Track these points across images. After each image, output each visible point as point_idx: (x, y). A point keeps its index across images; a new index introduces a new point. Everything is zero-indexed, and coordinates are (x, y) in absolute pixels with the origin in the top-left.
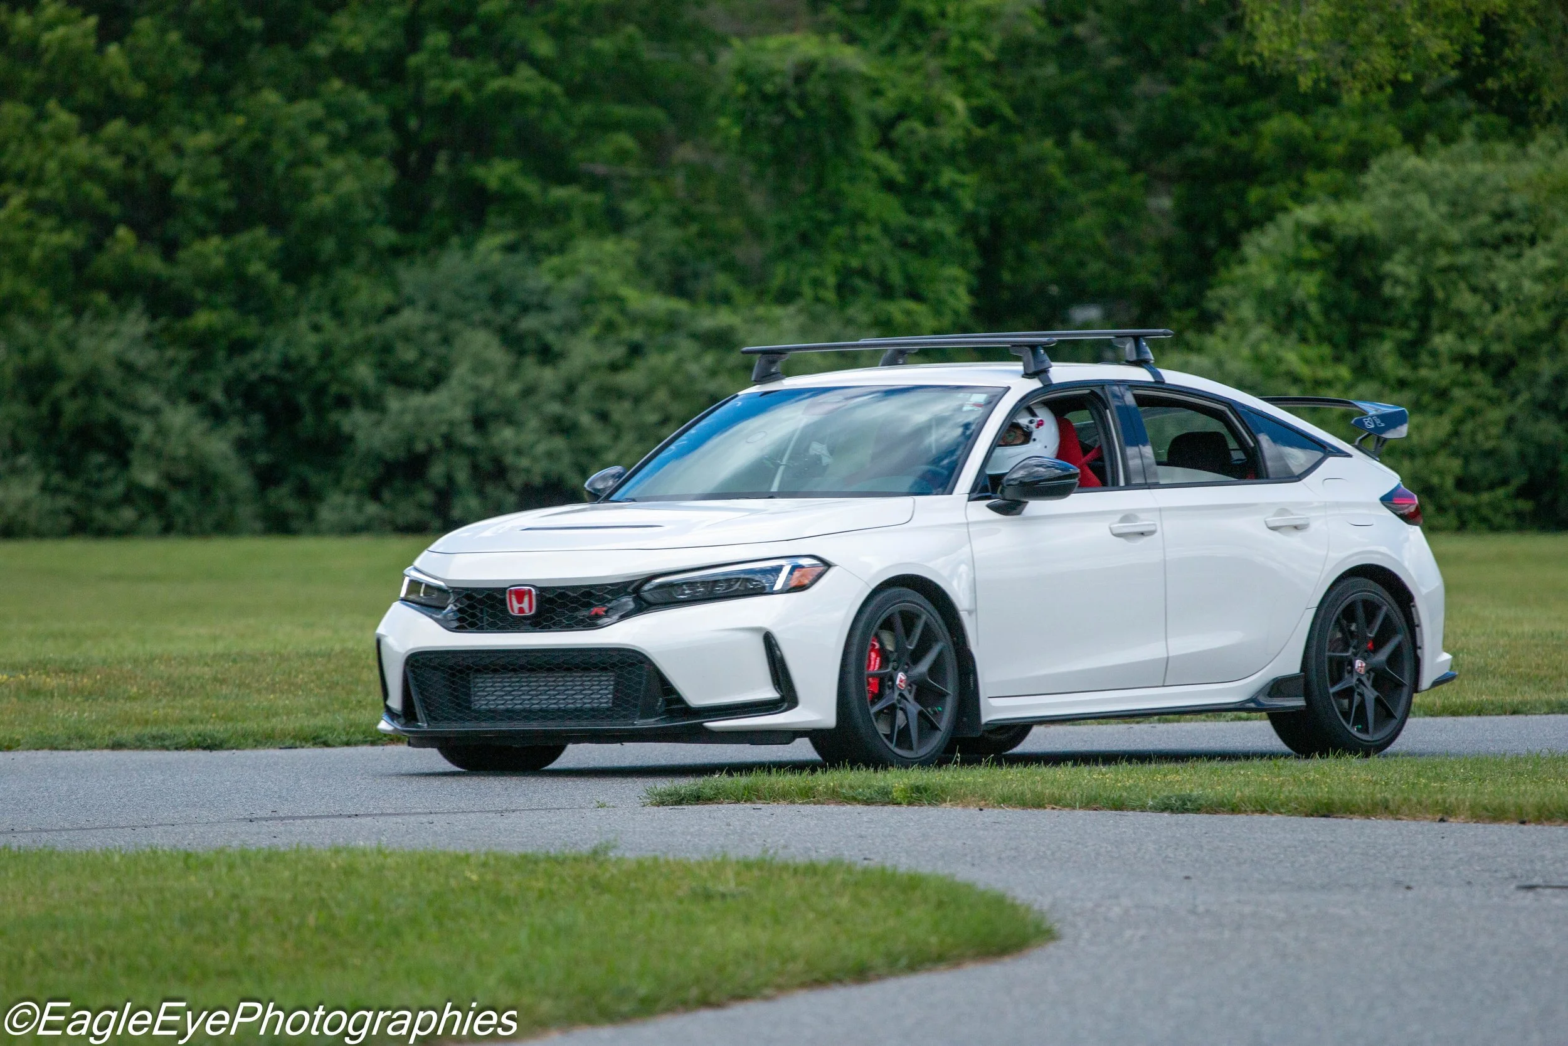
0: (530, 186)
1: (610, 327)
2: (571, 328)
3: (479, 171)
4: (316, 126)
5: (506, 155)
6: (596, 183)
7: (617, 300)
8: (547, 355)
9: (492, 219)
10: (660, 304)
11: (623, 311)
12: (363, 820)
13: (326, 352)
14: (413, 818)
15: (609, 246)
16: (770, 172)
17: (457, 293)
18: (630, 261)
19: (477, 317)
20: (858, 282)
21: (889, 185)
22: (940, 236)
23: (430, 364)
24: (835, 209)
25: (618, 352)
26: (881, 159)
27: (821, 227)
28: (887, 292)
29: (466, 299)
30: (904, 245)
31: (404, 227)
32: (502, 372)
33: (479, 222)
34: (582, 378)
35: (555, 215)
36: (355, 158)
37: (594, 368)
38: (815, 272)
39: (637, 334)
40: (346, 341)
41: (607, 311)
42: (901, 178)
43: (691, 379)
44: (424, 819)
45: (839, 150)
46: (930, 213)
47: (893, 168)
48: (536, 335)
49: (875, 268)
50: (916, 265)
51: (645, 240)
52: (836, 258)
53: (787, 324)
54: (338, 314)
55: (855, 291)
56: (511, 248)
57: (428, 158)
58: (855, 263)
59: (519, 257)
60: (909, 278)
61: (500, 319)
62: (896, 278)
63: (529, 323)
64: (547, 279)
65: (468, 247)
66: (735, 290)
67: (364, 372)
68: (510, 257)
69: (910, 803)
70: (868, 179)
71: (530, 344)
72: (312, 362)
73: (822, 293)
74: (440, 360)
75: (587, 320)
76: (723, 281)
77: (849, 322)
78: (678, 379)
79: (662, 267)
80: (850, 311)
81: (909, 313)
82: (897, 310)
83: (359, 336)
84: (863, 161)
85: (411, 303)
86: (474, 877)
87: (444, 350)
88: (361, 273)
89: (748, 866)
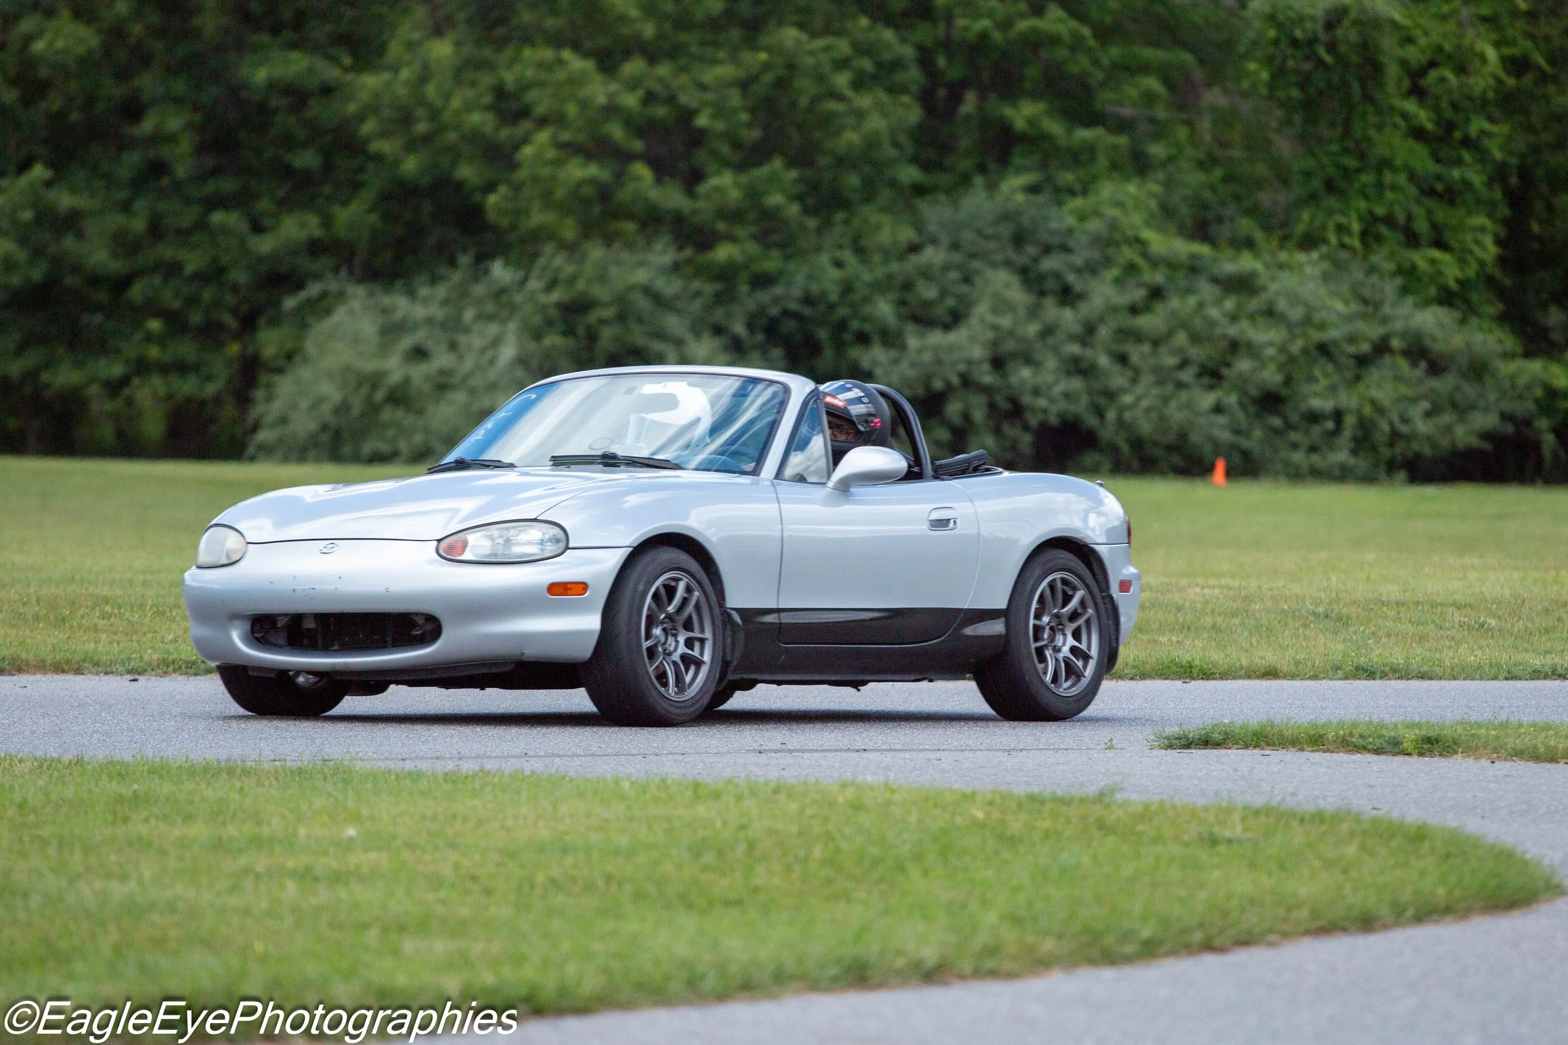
0: (1055, 128)
1: (1131, 269)
2: (1092, 269)
3: (1007, 111)
4: (843, 63)
5: (1034, 96)
6: (1122, 126)
7: (1139, 243)
8: (1067, 296)
9: (1017, 160)
10: (1183, 248)
11: (1145, 255)
12: (871, 756)
13: (847, 288)
14: (921, 755)
15: (1132, 188)
16: (1298, 118)
17: (979, 232)
18: (1153, 204)
19: (999, 257)
20: (1383, 230)
21: (1418, 133)
22: (1468, 184)
23: (950, 302)
24: (1362, 156)
25: (1138, 294)
26: (1411, 106)
27: (1348, 174)
28: (1412, 240)
29: (988, 238)
30: (1431, 193)
31: (927, 166)
32: (1022, 312)
33: (1004, 160)
34: (1102, 319)
35: (1080, 157)
36: (882, 95)
37: (1114, 309)
38: (1342, 219)
39: (1158, 278)
40: (867, 277)
41: (1128, 254)
42: (1429, 126)
43: (1211, 323)
44: (932, 756)
45: (1368, 98)
46: (1459, 162)
47: (1422, 117)
48: (1057, 275)
49: (1401, 218)
50: (1442, 214)
51: (1169, 184)
52: (1363, 205)
53: (1308, 270)
54: (860, 251)
55: (1379, 238)
56: (1034, 189)
57: (956, 98)
58: (1380, 211)
59: (1041, 199)
60: (1435, 226)
61: (1022, 260)
62: (1422, 226)
63: (1050, 263)
64: (1070, 221)
65: (992, 187)
66: (1258, 235)
67: (884, 309)
68: (1033, 198)
69: (1421, 754)
70: (1396, 126)
71: (1051, 284)
72: (834, 297)
73: (1347, 240)
74: (960, 298)
75: (1108, 262)
76: (1246, 226)
77: (1372, 269)
78: (1198, 322)
79: (1185, 210)
80: (1374, 259)
81: (1433, 261)
82: (1421, 258)
83: (880, 272)
84: (1392, 108)
85: (934, 241)
86: (980, 815)
87: (964, 289)
88: (883, 210)
89: (1256, 812)
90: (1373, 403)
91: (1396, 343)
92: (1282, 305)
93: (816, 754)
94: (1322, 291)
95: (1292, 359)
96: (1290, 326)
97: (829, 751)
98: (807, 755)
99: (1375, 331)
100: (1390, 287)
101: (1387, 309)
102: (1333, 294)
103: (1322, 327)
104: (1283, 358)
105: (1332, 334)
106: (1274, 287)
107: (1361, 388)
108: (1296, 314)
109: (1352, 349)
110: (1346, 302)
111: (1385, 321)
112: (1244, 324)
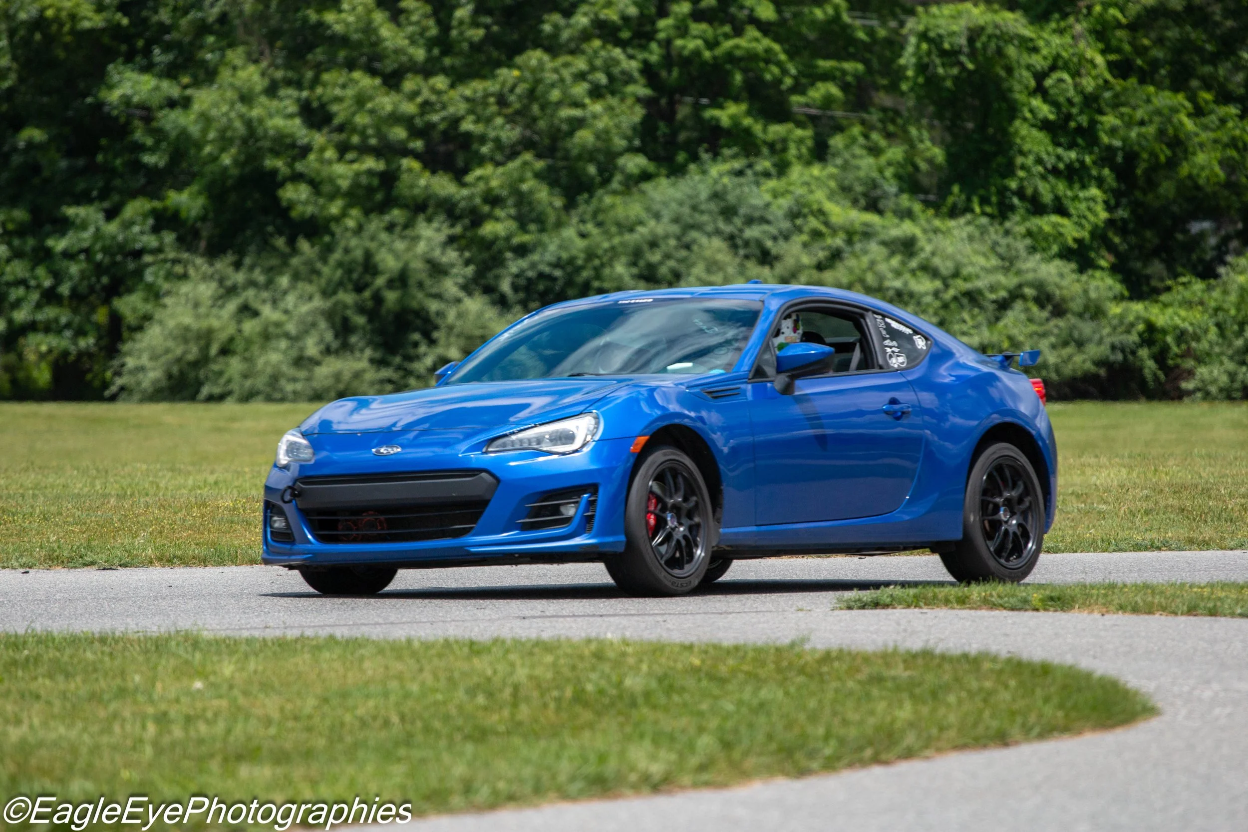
0: (755, 125)
1: (816, 235)
2: (786, 237)
3: (715, 113)
4: (581, 76)
5: (737, 100)
6: (807, 122)
7: (820, 213)
8: (766, 258)
9: (725, 151)
10: (859, 217)
11: (826, 224)
12: (612, 619)
13: (590, 255)
14: (651, 618)
15: (816, 170)
17: (695, 208)
18: (832, 184)
19: (710, 228)
20: (1016, 201)
21: (1042, 124)
22: (1082, 165)
23: (672, 263)
24: (998, 143)
25: (822, 255)
26: (1036, 102)
27: (987, 157)
28: (1037, 207)
29: (702, 212)
30: (1054, 172)
31: (652, 156)
32: (730, 270)
33: (715, 153)
34: (794, 275)
35: (777, 148)
36: (612, 102)
37: (803, 267)
38: (982, 192)
39: (838, 241)
40: (606, 245)
41: (814, 223)
42: (1052, 117)
43: (881, 278)
44: (659, 618)
45: (1002, 97)
46: (1073, 146)
47: (1045, 111)
48: (759, 244)
49: (1029, 191)
50: (1061, 187)
51: (844, 168)
52: (999, 181)
53: (957, 233)
54: (599, 224)
55: (1013, 209)
56: (740, 173)
57: (674, 103)
58: (1013, 185)
59: (744, 180)
60: (1057, 198)
61: (728, 229)
62: (1047, 197)
63: (753, 232)
64: (768, 197)
65: (703, 172)
66: (917, 208)
67: (620, 269)
68: (736, 180)
69: (1046, 610)
70: (1025, 119)
71: (753, 249)
72: (580, 261)
73: (987, 209)
74: (681, 261)
75: (799, 230)
76: (907, 201)
77: (1007, 233)
78: (870, 277)
79: (859, 190)
80: (1008, 224)
81: (1055, 225)
82: (1047, 223)
83: (616, 240)
84: (1022, 104)
85: (658, 216)
86: (697, 662)
87: (683, 253)
88: (615, 193)
89: (915, 656)
90: (1011, 338)
91: (1029, 291)
92: (937, 261)
93: (568, 619)
94: (968, 250)
95: (945, 306)
96: (943, 278)
97: (579, 616)
98: (561, 620)
99: (1010, 281)
100: (1023, 245)
101: (1020, 264)
102: (976, 252)
103: (968, 279)
104: (937, 304)
105: (980, 284)
106: (928, 248)
107: (1000, 326)
108: (945, 267)
109: (993, 297)
110: (988, 258)
111: (1018, 273)
112: (908, 277)
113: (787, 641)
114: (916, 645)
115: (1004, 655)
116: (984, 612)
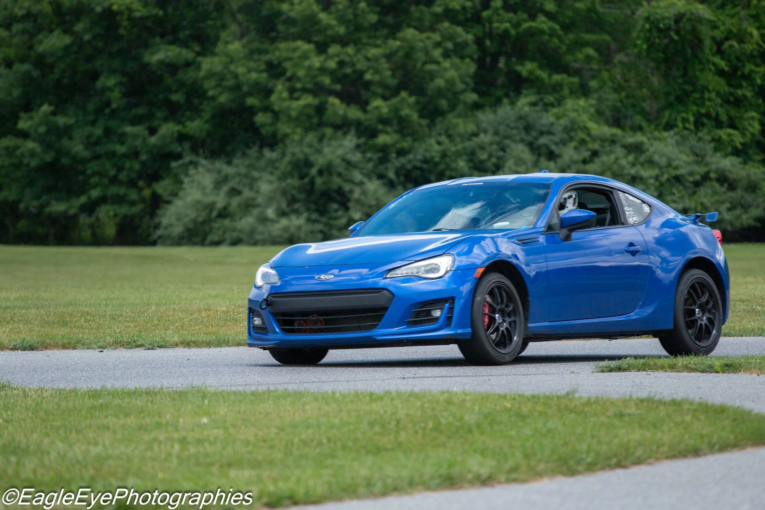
0: (543, 74)
1: (583, 142)
2: (564, 143)
3: (519, 68)
4: (437, 45)
5: (532, 60)
6: (575, 72)
7: (585, 129)
8: (552, 156)
9: (524, 91)
10: (607, 131)
11: (589, 135)
12: (457, 379)
13: (444, 155)
14: (481, 378)
15: (582, 102)
16: (662, 67)
17: (508, 126)
18: (592, 110)
19: (518, 138)
20: (705, 120)
21: (721, 73)
22: (745, 97)
23: (494, 160)
24: (693, 84)
25: (586, 154)
26: (717, 59)
27: (687, 94)
28: (719, 125)
29: (512, 129)
30: (728, 102)
31: (481, 94)
32: (529, 164)
33: (518, 92)
34: (568, 167)
35: (556, 88)
36: (456, 60)
37: (574, 162)
38: (684, 115)
39: (596, 146)
40: (453, 149)
41: (581, 135)
42: (726, 69)
43: (622, 168)
44: (486, 378)
45: (695, 55)
46: (741, 86)
47: (722, 64)
48: (547, 146)
49: (714, 114)
50: (733, 112)
51: (600, 100)
52: (695, 108)
53: (669, 140)
54: (449, 136)
55: (703, 125)
56: (534, 104)
57: (495, 60)
58: (703, 111)
59: (538, 108)
60: (730, 118)
61: (529, 138)
62: (724, 118)
63: (543, 140)
64: (552, 119)
65: (513, 103)
66: (644, 124)
67: (462, 164)
68: (534, 109)
69: (723, 372)
70: (710, 70)
71: (544, 150)
72: (437, 159)
73: (687, 125)
74: (499, 158)
75: (571, 139)
76: (638, 119)
77: (700, 139)
78: (615, 167)
79: (608, 113)
80: (700, 134)
81: (729, 135)
82: (723, 133)
83: (460, 147)
84: (708, 61)
85: (485, 131)
86: (509, 405)
87: (501, 153)
88: (459, 116)
89: (642, 401)
90: (702, 204)
91: (712, 175)
92: (656, 158)
93: (431, 379)
94: (676, 151)
95: (662, 185)
96: (660, 168)
97: (437, 377)
98: (426, 379)
99: (702, 170)
100: (709, 147)
101: (708, 159)
102: (681, 152)
103: (676, 168)
104: (657, 184)
105: (682, 171)
106: (652, 150)
107: (696, 197)
108: (663, 161)
109: (691, 179)
110: (688, 156)
111: (707, 165)
112: (639, 167)
113: (564, 392)
114: (643, 394)
115: (697, 400)
116: (685, 374)
